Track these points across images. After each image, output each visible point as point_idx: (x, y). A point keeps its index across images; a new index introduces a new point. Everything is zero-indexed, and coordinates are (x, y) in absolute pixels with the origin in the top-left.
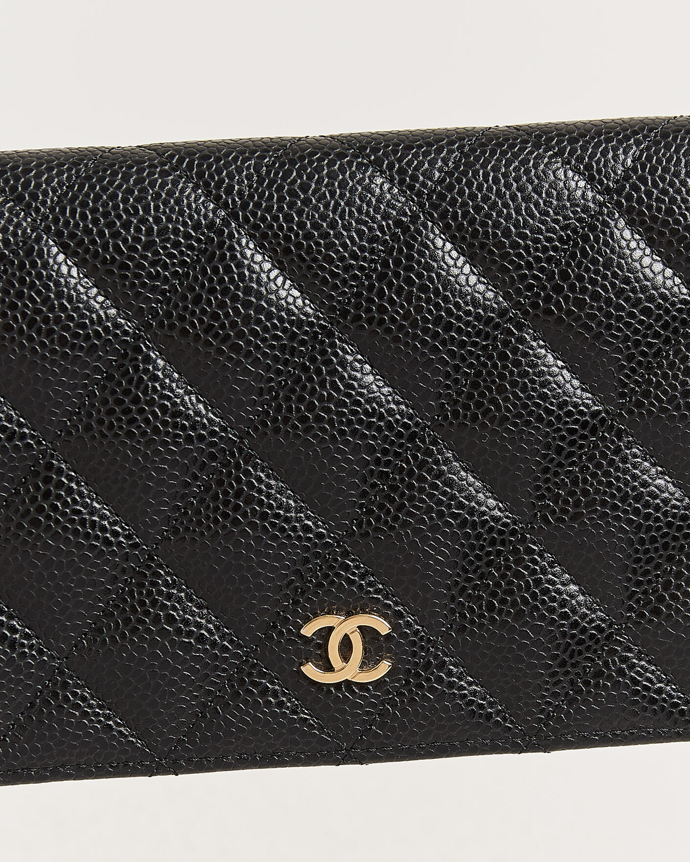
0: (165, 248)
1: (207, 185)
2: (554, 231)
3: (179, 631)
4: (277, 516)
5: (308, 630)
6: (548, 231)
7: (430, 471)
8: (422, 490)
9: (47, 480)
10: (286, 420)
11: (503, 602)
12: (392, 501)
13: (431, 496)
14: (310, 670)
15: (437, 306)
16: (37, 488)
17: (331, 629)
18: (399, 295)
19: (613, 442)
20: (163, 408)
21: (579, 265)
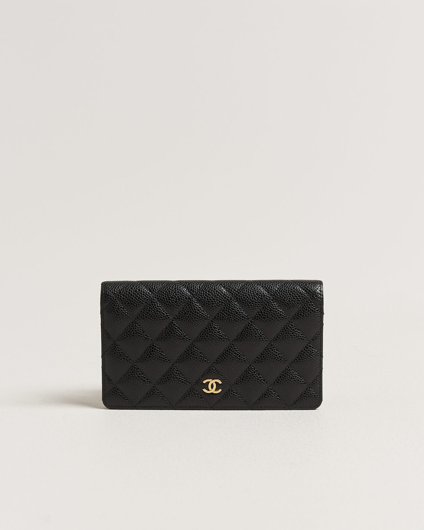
0: (179, 302)
1: (189, 290)
2: (260, 303)
3: (178, 380)
4: (199, 358)
5: (205, 382)
6: (258, 303)
7: (231, 351)
8: (229, 354)
9: (153, 348)
10: (202, 339)
11: (245, 378)
12: (223, 356)
13: (231, 356)
14: (205, 390)
15: (234, 317)
16: (151, 350)
17: (209, 382)
18: (226, 315)
19: (270, 347)
20: (177, 335)
21: (265, 310)
